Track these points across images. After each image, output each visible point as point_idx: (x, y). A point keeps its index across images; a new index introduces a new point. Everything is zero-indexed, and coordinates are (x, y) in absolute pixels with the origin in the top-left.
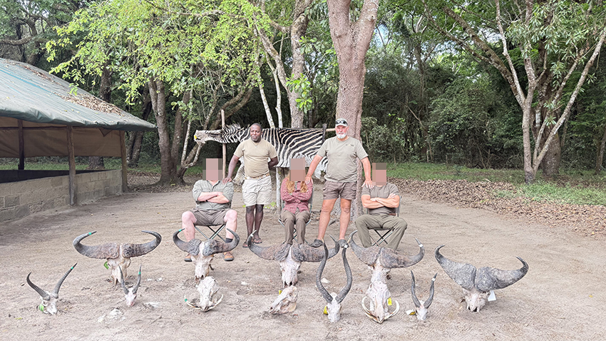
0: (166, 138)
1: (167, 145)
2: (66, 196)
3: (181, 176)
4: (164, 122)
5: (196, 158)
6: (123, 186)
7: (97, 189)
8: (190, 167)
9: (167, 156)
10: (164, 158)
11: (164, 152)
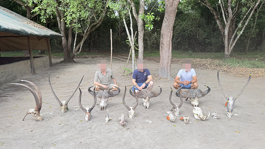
0: (65, 41)
1: (66, 44)
2: (30, 69)
3: (73, 58)
4: (64, 33)
5: (80, 50)
6: (50, 63)
7: (41, 65)
8: (77, 54)
9: (66, 49)
10: (65, 50)
11: (65, 47)
